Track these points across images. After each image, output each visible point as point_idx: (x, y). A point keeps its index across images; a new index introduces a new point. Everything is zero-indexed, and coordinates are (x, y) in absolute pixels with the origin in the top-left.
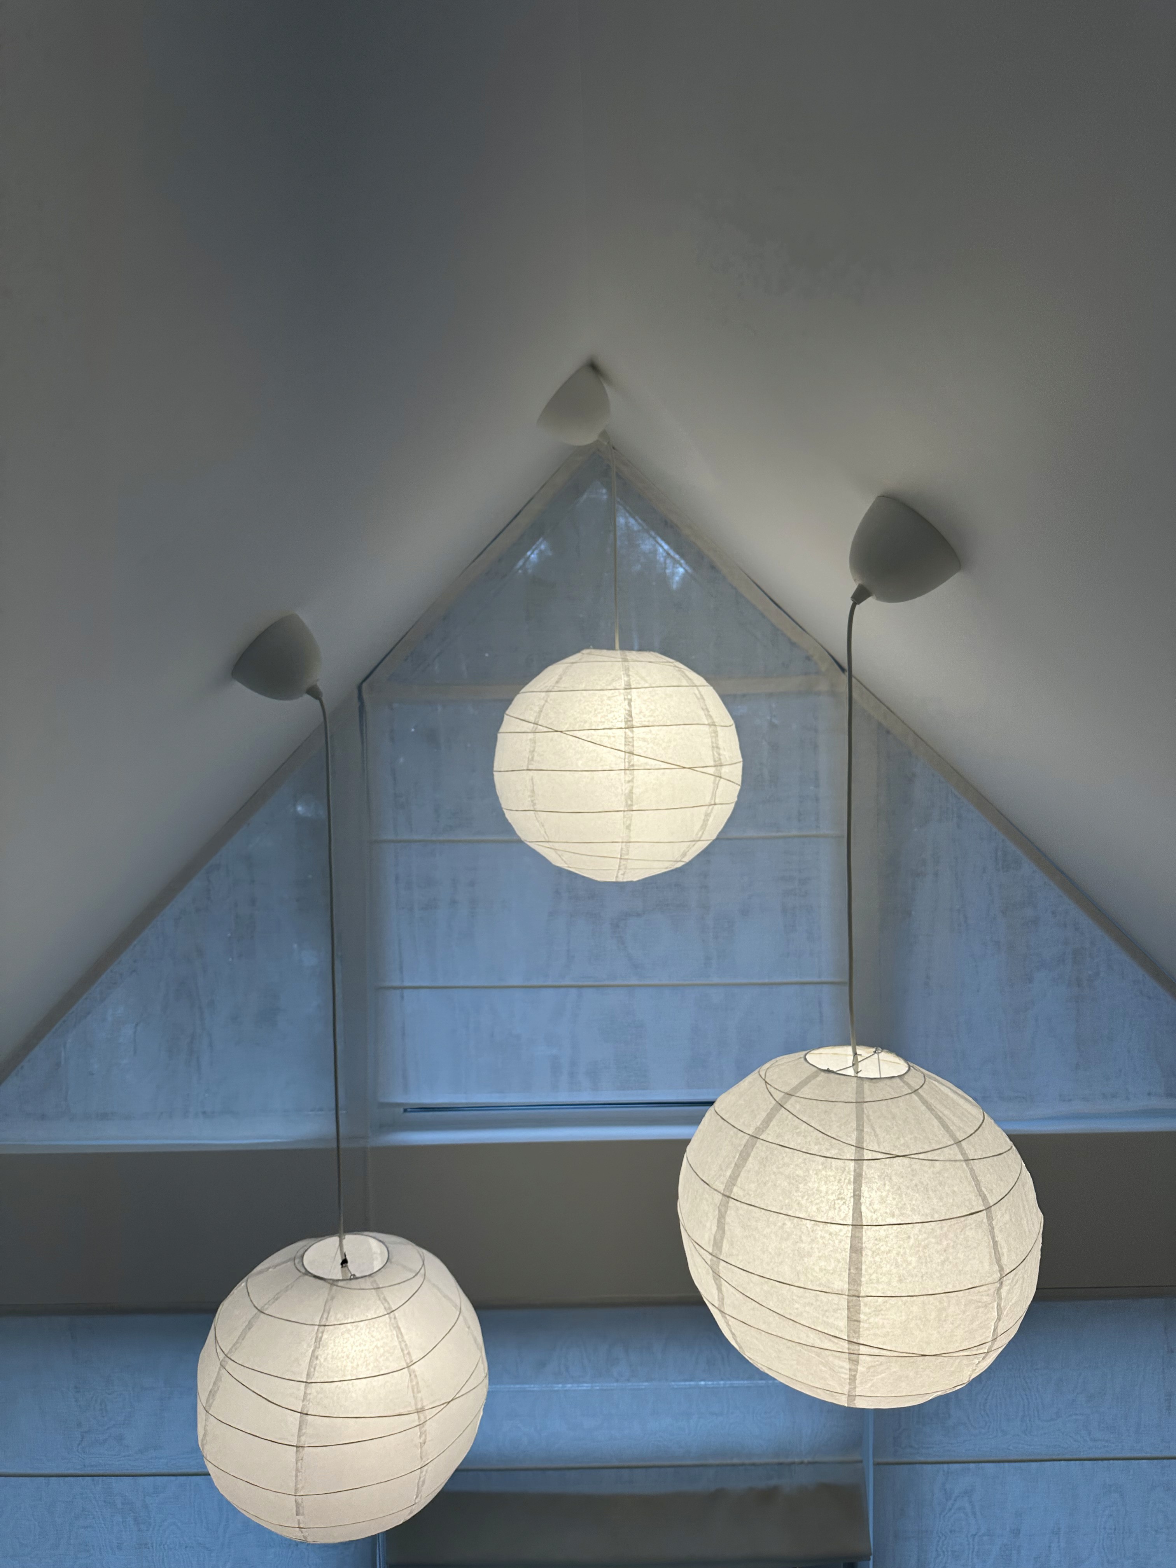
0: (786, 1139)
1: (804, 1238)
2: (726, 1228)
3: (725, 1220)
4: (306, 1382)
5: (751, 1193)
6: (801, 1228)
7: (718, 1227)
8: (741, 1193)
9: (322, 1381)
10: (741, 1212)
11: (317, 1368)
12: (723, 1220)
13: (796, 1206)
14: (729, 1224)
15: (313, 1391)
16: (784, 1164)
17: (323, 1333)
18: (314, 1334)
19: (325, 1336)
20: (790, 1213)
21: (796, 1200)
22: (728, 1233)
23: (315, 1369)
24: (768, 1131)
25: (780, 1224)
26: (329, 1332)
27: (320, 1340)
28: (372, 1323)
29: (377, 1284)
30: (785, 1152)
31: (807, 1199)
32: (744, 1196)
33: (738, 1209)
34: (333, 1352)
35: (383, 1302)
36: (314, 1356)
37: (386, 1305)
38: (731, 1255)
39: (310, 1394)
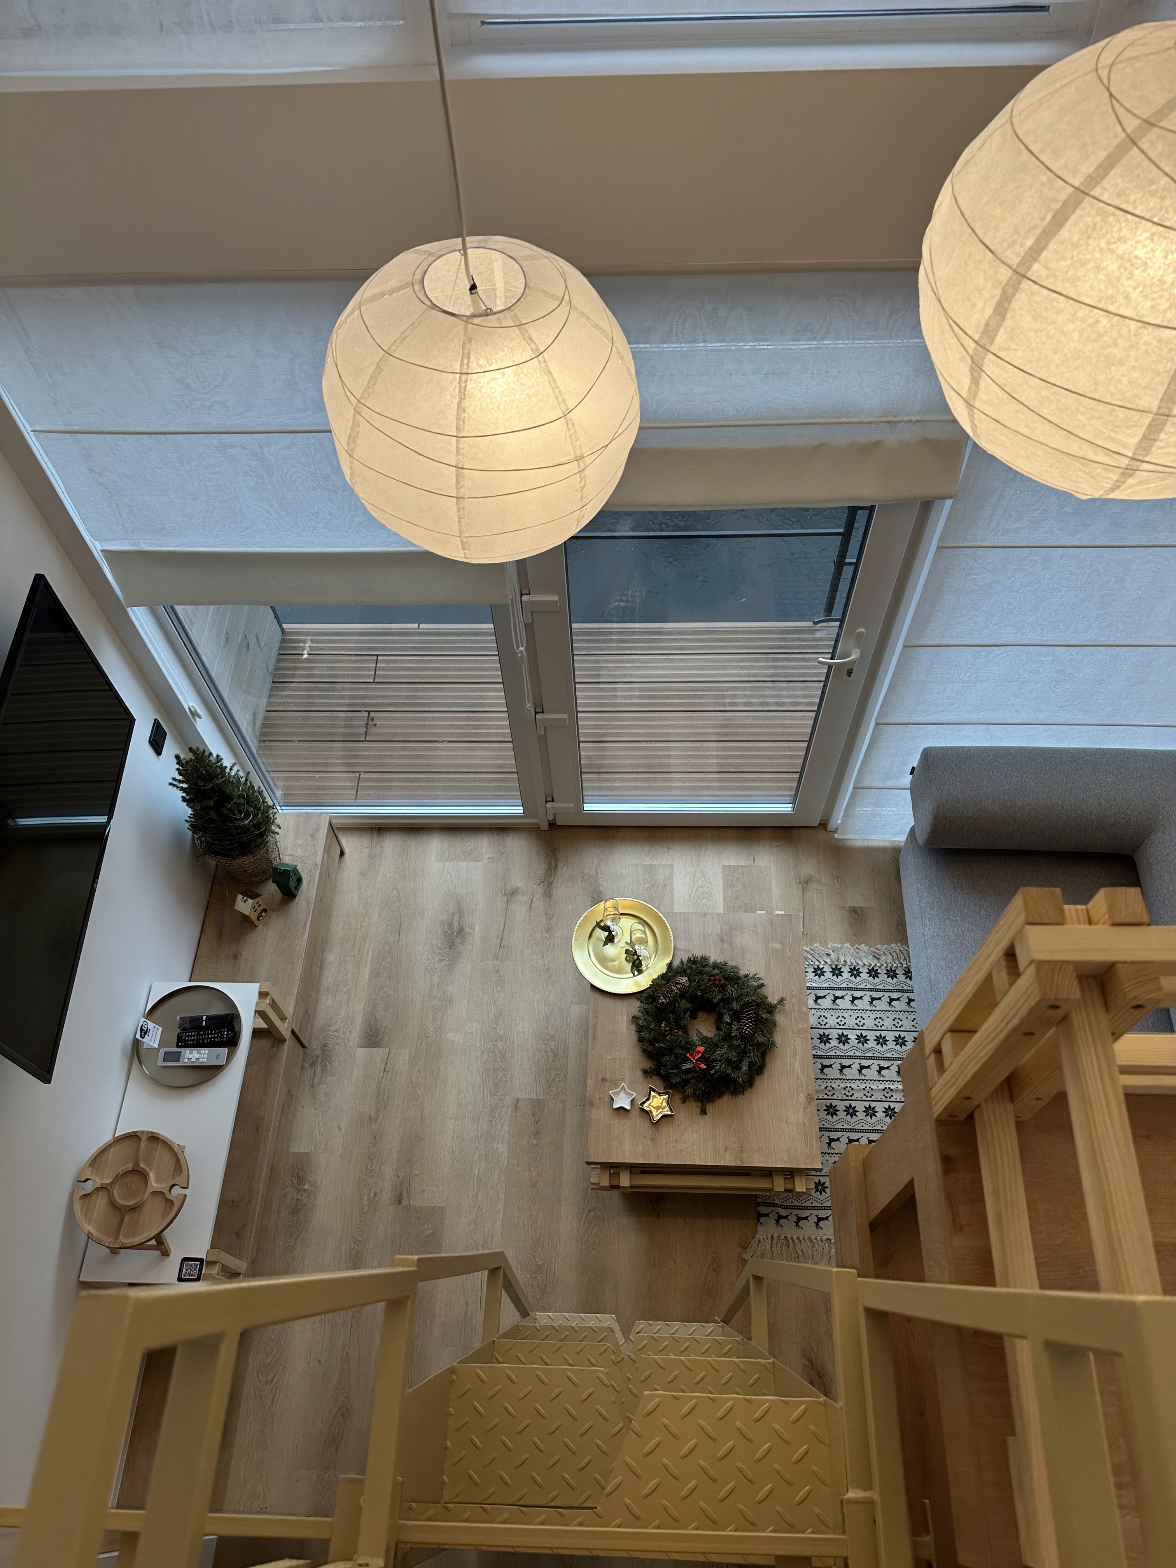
0: (1131, 200)
1: (1120, 342)
2: (1009, 315)
3: (1009, 306)
4: (456, 436)
5: (1058, 274)
6: (1120, 329)
7: (995, 311)
8: (1044, 272)
9: (474, 435)
10: (1037, 298)
11: (466, 422)
12: (1006, 305)
13: (1121, 299)
14: (1015, 310)
15: (466, 445)
16: (1120, 239)
17: (466, 381)
18: (456, 383)
19: (470, 385)
20: (1112, 308)
21: (1125, 291)
22: (1008, 322)
23: (464, 422)
24: (1105, 183)
25: (1090, 321)
26: (474, 381)
27: (465, 390)
28: (519, 369)
29: (519, 320)
30: (1127, 221)
31: (1141, 292)
32: (1047, 278)
33: (1032, 294)
34: (481, 403)
35: (529, 342)
36: (461, 409)
37: (532, 345)
38: (1008, 349)
39: (463, 448)
